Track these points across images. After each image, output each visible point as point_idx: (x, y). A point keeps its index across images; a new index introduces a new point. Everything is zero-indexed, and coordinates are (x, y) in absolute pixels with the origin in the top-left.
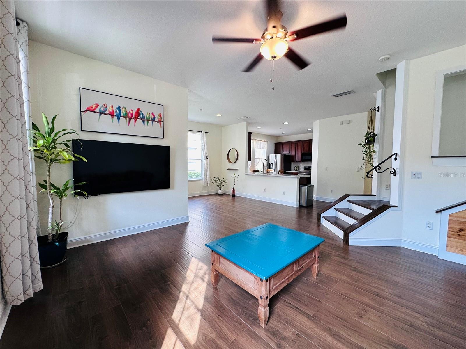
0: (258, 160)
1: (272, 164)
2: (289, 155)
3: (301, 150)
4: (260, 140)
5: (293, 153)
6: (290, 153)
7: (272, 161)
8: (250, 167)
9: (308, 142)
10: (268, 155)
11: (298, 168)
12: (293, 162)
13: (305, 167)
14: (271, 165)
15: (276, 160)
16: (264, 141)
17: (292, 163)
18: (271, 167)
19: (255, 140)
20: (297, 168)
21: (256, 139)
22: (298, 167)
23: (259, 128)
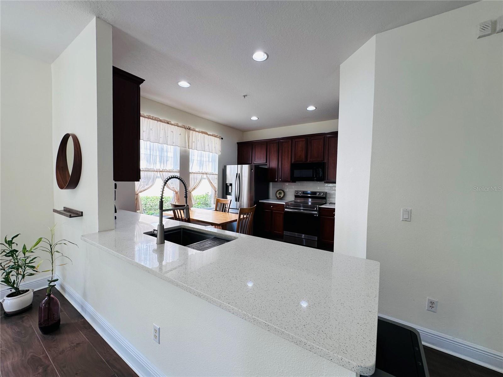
0: (199, 176)
1: (231, 185)
2: (266, 167)
3: (290, 156)
4: (202, 132)
5: (273, 164)
6: (268, 163)
7: (231, 178)
8: (177, 193)
9: (304, 139)
10: (222, 167)
11: (283, 194)
12: (274, 181)
13: (297, 192)
14: (230, 187)
15: (239, 177)
16: (212, 135)
17: (271, 184)
18: (230, 191)
19: (189, 129)
20: (280, 193)
21: (192, 127)
22: (283, 191)
23: (184, 84)
